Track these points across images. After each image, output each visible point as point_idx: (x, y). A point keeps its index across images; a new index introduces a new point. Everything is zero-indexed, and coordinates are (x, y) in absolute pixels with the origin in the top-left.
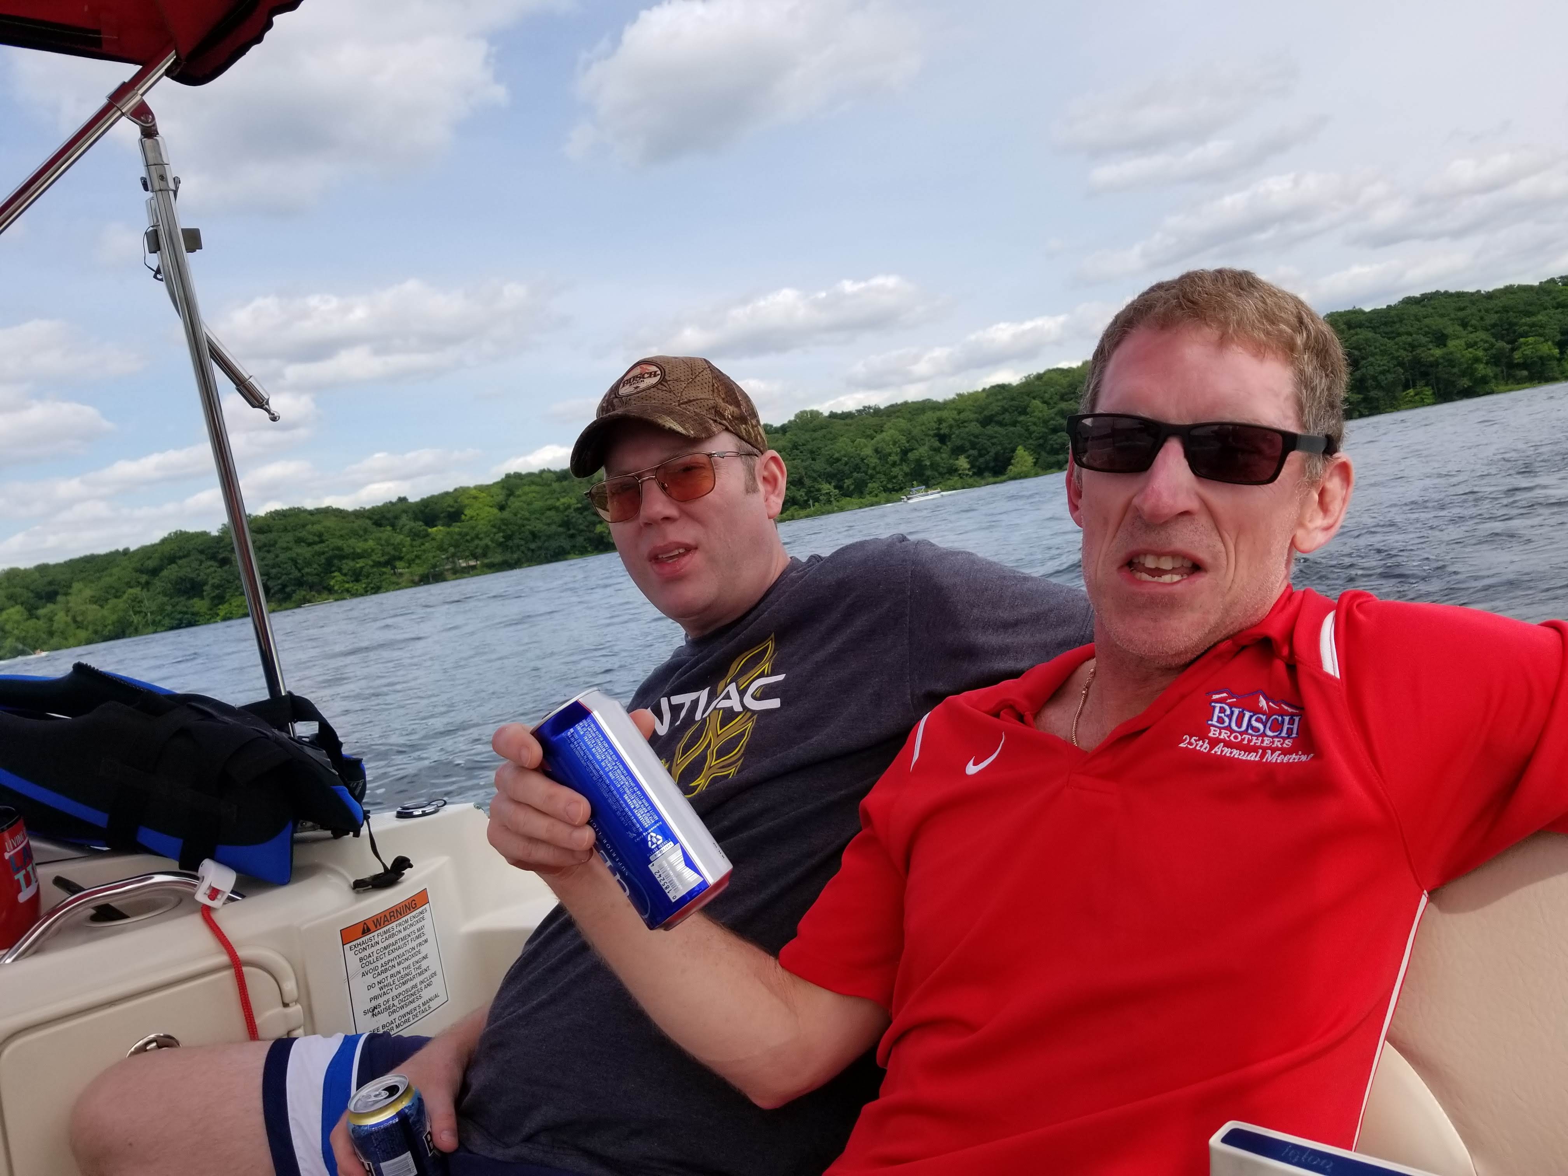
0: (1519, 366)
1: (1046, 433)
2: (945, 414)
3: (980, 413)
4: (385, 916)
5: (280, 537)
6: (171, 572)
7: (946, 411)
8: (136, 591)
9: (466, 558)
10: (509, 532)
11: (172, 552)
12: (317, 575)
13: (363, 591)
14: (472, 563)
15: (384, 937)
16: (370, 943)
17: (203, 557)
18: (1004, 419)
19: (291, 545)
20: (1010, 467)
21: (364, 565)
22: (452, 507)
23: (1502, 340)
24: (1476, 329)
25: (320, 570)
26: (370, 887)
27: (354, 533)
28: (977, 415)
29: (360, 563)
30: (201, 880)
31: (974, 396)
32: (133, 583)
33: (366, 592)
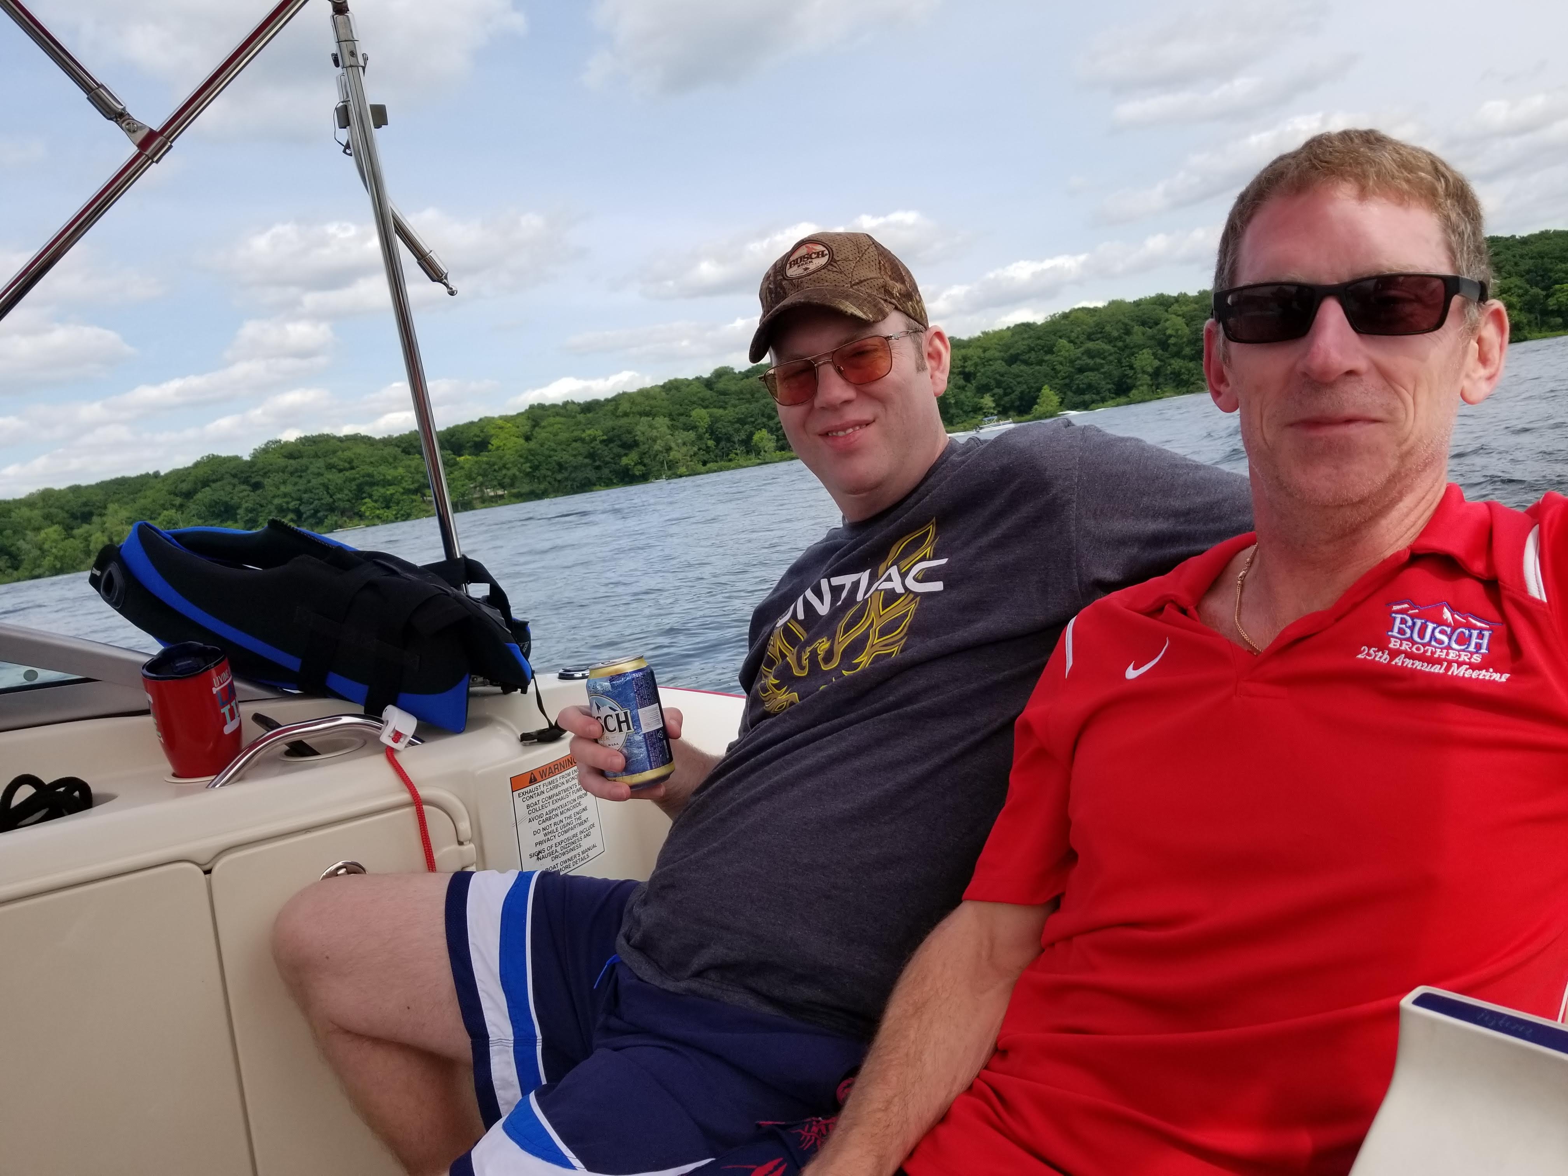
0: (1553, 313)
1: (1072, 372)
2: (970, 352)
3: (1006, 352)
4: (550, 768)
5: (311, 463)
6: (205, 495)
7: (971, 349)
8: (172, 512)
9: (494, 487)
10: (536, 463)
11: (206, 475)
12: (348, 501)
13: (393, 518)
14: (500, 492)
15: (549, 787)
16: (536, 792)
17: (236, 481)
18: (1030, 358)
19: (323, 470)
20: (1036, 406)
21: (394, 491)
22: (479, 436)
23: (1537, 286)
24: (1510, 275)
25: (351, 495)
26: (536, 740)
27: (384, 461)
28: (1002, 354)
29: (390, 490)
30: (385, 724)
31: (999, 334)
32: (168, 505)
33: (396, 519)
